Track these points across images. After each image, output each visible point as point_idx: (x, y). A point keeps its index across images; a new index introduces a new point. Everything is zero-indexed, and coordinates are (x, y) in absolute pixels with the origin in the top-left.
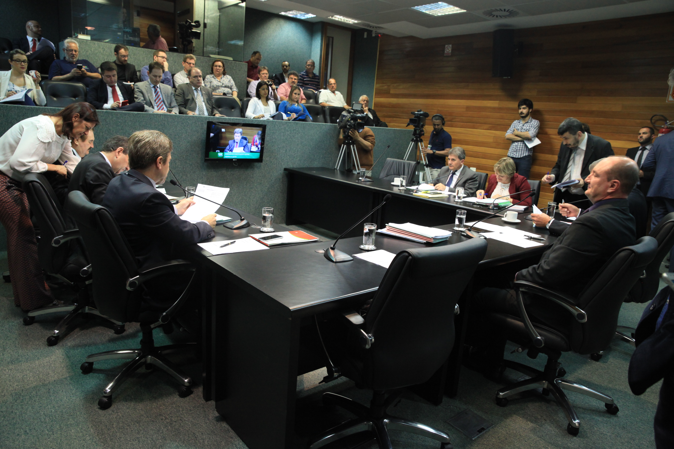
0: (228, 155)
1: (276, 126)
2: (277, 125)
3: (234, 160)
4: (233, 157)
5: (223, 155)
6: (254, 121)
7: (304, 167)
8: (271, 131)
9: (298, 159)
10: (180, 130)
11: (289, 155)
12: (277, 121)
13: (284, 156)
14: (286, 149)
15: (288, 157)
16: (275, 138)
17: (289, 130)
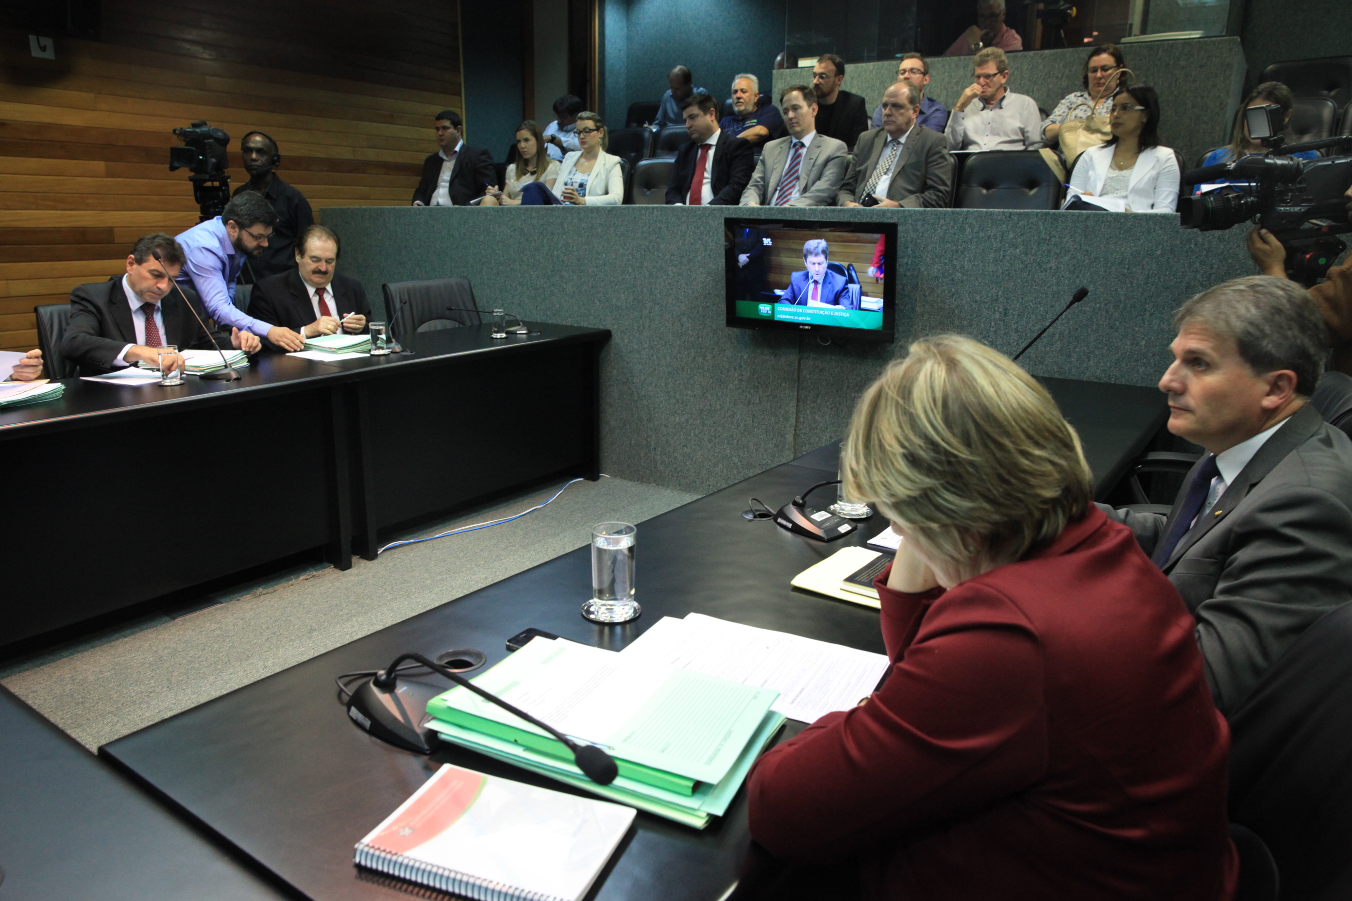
0: (785, 312)
1: (968, 230)
2: (971, 226)
3: (801, 327)
4: (801, 319)
5: (773, 310)
6: (889, 215)
7: (1085, 378)
8: (949, 245)
9: (1058, 345)
10: (691, 244)
11: (1017, 331)
12: (972, 213)
13: (995, 332)
14: (1006, 309)
15: (1014, 336)
16: (962, 267)
17: (1019, 240)
